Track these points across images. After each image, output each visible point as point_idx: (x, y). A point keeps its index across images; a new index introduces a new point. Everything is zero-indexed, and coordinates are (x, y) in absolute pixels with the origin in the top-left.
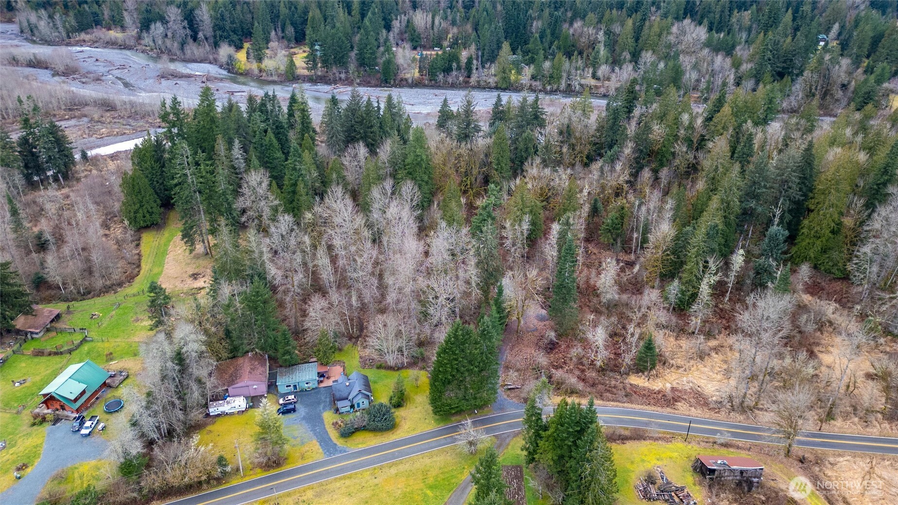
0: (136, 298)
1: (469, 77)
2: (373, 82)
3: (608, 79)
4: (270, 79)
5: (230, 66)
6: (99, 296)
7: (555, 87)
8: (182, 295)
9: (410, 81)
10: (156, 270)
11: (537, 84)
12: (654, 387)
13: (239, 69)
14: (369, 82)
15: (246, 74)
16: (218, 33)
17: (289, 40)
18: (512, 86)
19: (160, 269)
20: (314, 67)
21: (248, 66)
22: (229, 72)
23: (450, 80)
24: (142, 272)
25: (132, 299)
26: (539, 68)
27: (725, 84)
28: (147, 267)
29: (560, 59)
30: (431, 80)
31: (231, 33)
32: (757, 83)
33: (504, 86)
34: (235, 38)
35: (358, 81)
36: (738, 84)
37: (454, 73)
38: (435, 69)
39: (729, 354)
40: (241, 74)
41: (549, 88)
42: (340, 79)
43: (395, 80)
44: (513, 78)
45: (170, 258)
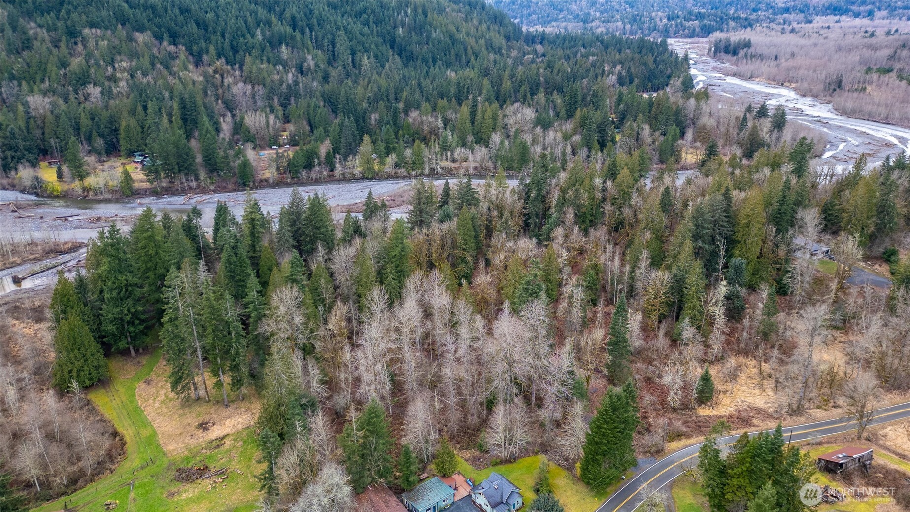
0: (147, 470)
1: (332, 170)
2: (230, 187)
3: (466, 160)
4: (101, 197)
5: (38, 189)
6: (92, 481)
7: (419, 171)
8: (204, 451)
9: (271, 181)
10: (145, 433)
11: (402, 171)
13: (53, 191)
14: (225, 188)
15: (64, 196)
16: (9, 154)
17: (99, 154)
18: (378, 175)
19: (150, 430)
20: (158, 177)
21: (65, 187)
22: (37, 195)
23: (313, 176)
24: (127, 438)
25: (143, 473)
26: (400, 156)
27: (564, 154)
28: (130, 431)
29: (419, 147)
30: (293, 178)
31: (26, 153)
32: (590, 150)
33: (370, 176)
34: (31, 157)
35: (212, 188)
36: (574, 153)
37: (317, 168)
38: (296, 166)
40: (57, 197)
41: (414, 173)
42: (190, 188)
43: (254, 182)
44: (376, 167)
45: (150, 413)
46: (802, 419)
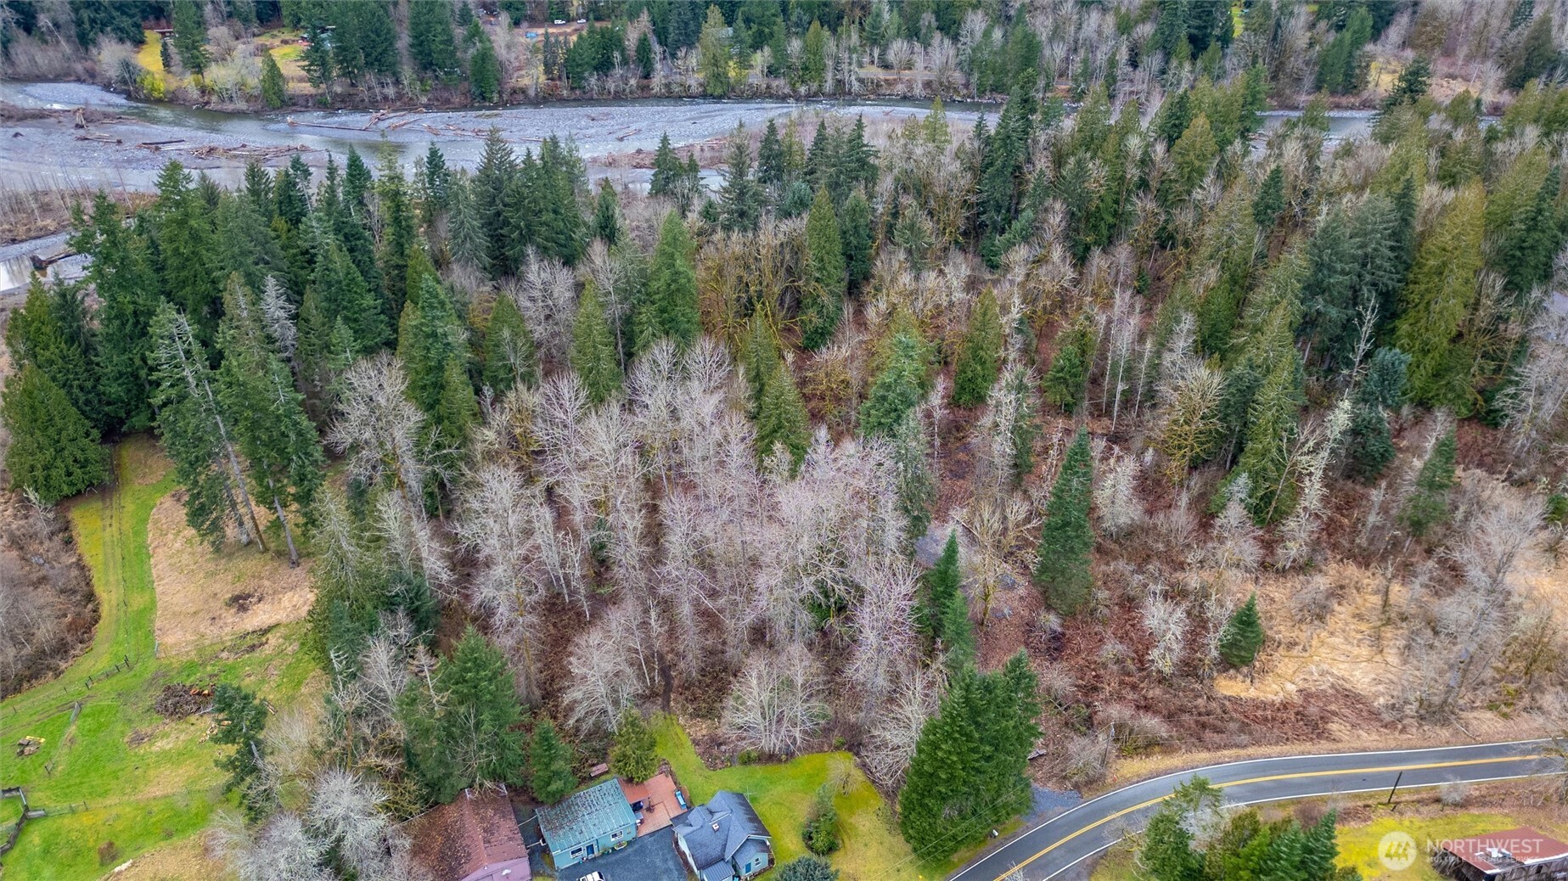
0: (114, 680)
1: (647, 76)
2: (456, 100)
3: (910, 66)
4: (230, 107)
5: (129, 84)
6: (17, 690)
7: (814, 87)
8: (224, 655)
9: (532, 93)
10: (138, 601)
11: (781, 84)
12: (1271, 697)
13: (153, 89)
14: (448, 101)
15: (171, 101)
16: (86, 14)
17: (246, 20)
18: (733, 90)
19: (147, 597)
20: (325, 77)
21: (173, 83)
22: (129, 97)
23: (611, 86)
24: (104, 610)
25: (107, 685)
26: (780, 53)
27: (1112, 63)
28: (114, 596)
29: (818, 35)
30: (573, 89)
31: (116, 14)
32: (1167, 60)
33: (719, 91)
34: (126, 22)
35: (424, 100)
36: (1134, 63)
37: (618, 71)
38: (578, 66)
39: (1359, 601)
40: (159, 101)
41: (803, 90)
42: (386, 98)
43: (500, 93)
44: (732, 74)
45: (159, 564)
46: (1445, 733)
